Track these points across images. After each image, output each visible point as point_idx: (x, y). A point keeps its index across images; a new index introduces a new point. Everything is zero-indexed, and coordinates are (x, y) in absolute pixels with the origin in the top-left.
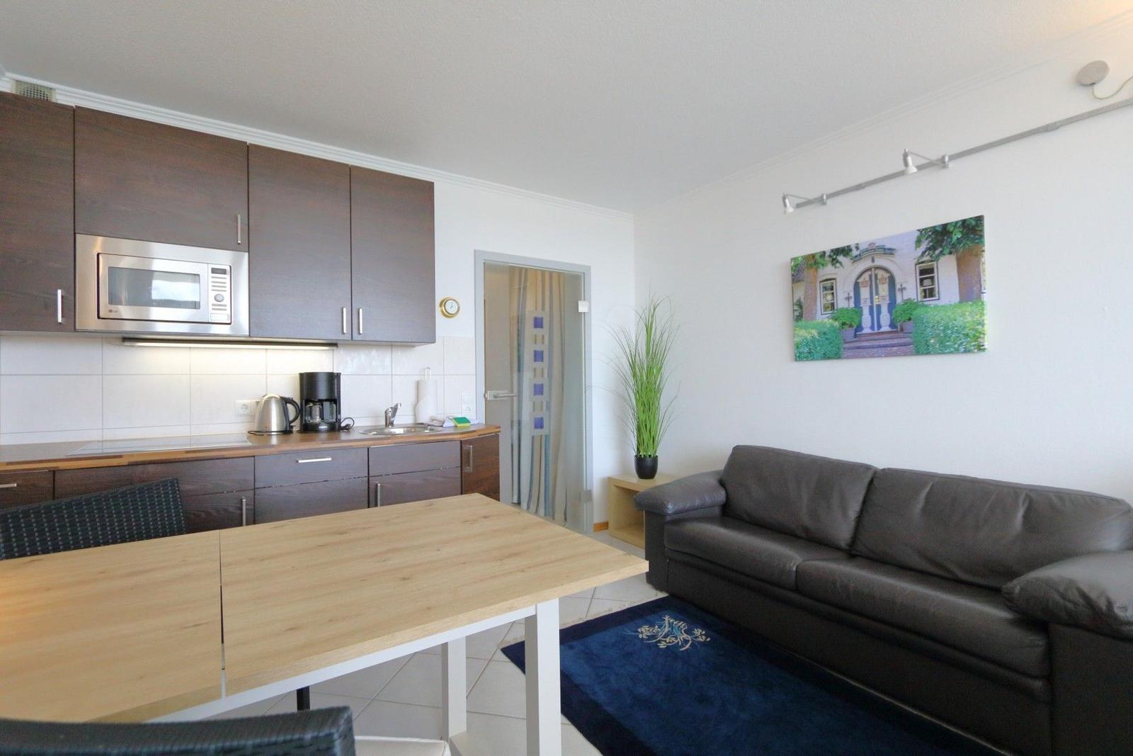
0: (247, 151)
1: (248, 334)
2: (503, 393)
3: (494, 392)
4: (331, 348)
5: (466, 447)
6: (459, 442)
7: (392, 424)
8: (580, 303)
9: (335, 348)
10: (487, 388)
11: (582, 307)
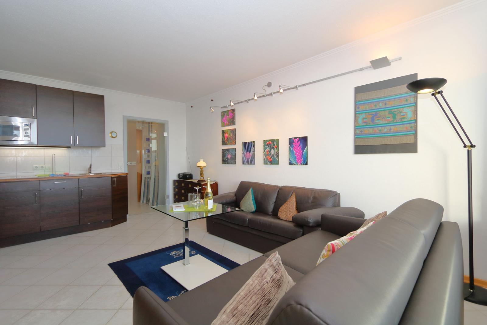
0: (35, 87)
1: (37, 144)
2: (134, 163)
3: (130, 162)
4: (68, 148)
5: (113, 179)
6: (111, 178)
7: (90, 172)
8: (164, 133)
9: (69, 148)
10: (128, 161)
11: (165, 134)
